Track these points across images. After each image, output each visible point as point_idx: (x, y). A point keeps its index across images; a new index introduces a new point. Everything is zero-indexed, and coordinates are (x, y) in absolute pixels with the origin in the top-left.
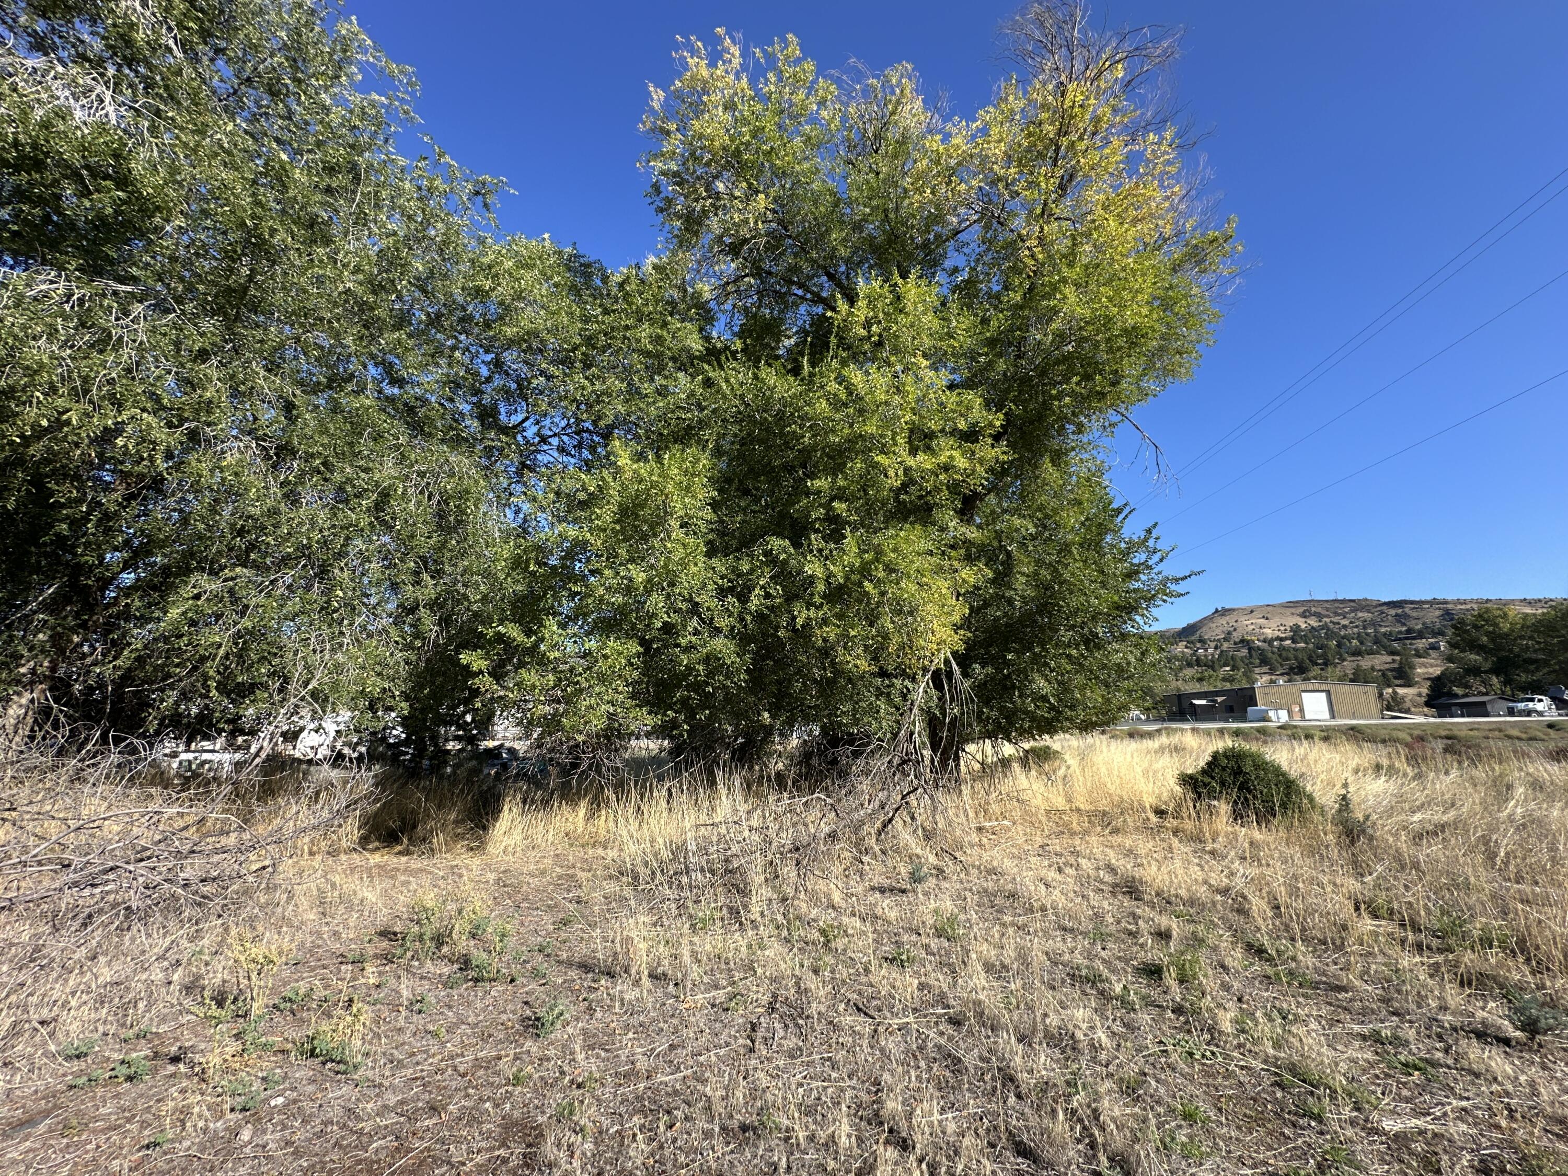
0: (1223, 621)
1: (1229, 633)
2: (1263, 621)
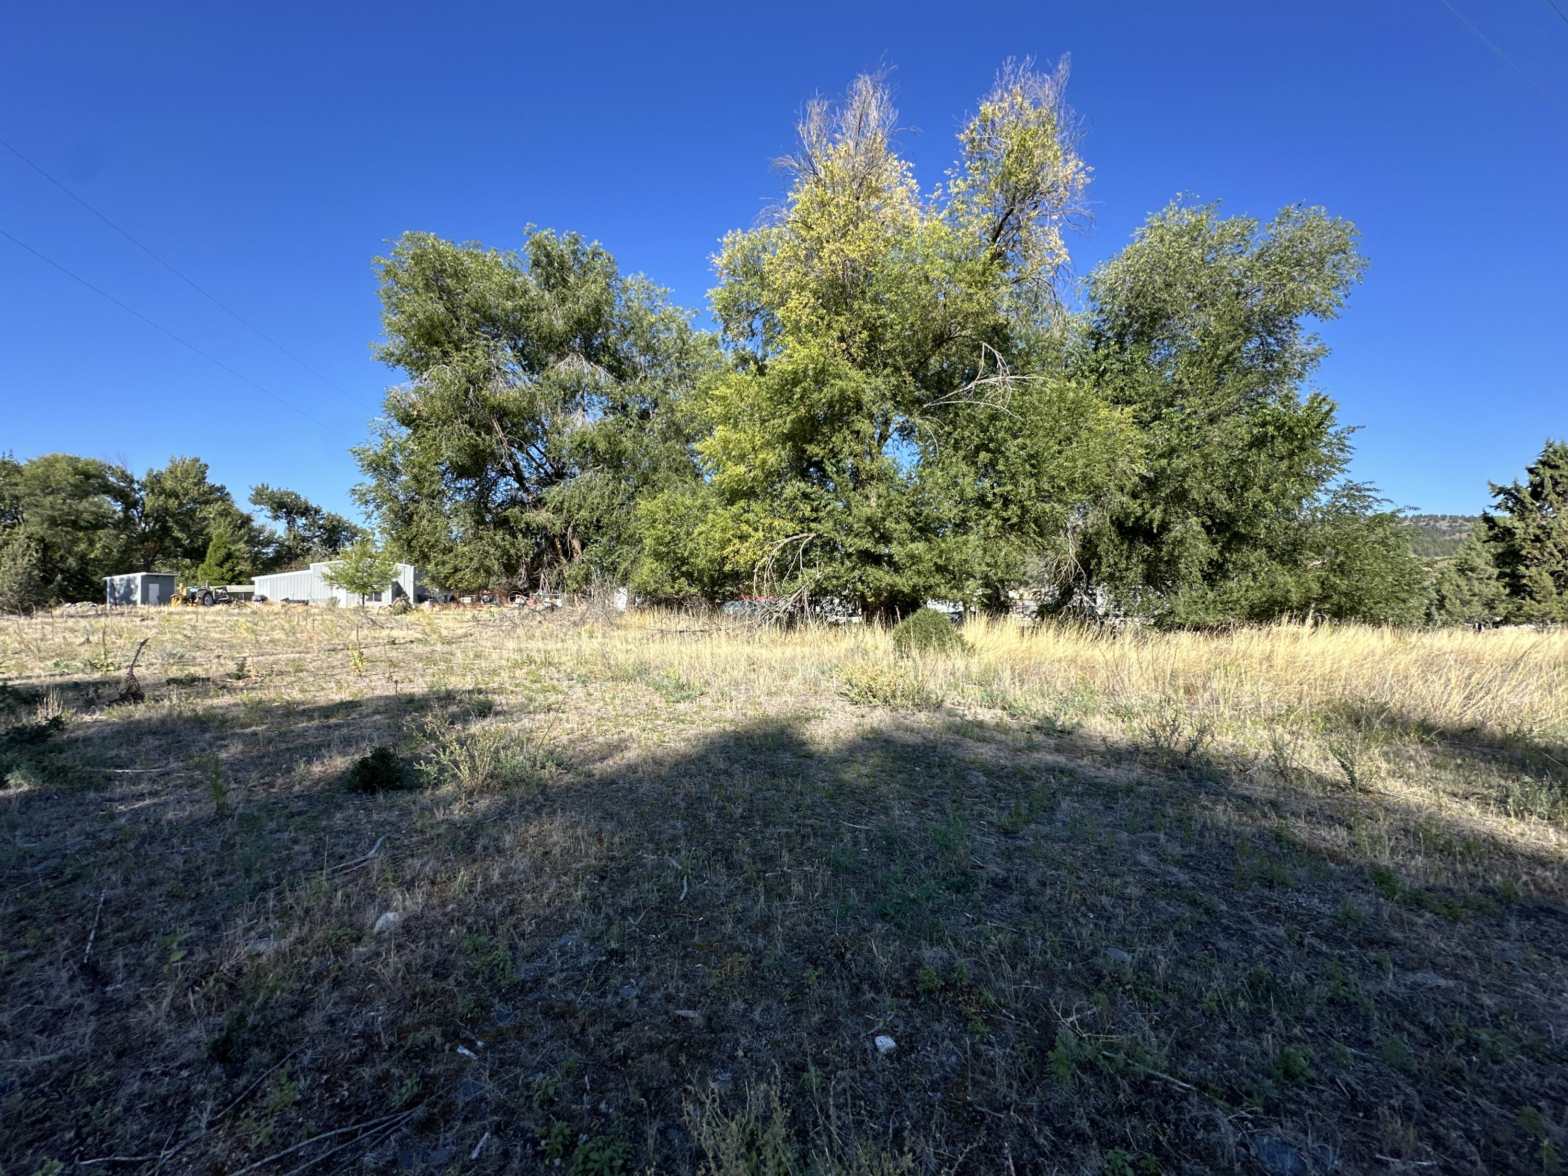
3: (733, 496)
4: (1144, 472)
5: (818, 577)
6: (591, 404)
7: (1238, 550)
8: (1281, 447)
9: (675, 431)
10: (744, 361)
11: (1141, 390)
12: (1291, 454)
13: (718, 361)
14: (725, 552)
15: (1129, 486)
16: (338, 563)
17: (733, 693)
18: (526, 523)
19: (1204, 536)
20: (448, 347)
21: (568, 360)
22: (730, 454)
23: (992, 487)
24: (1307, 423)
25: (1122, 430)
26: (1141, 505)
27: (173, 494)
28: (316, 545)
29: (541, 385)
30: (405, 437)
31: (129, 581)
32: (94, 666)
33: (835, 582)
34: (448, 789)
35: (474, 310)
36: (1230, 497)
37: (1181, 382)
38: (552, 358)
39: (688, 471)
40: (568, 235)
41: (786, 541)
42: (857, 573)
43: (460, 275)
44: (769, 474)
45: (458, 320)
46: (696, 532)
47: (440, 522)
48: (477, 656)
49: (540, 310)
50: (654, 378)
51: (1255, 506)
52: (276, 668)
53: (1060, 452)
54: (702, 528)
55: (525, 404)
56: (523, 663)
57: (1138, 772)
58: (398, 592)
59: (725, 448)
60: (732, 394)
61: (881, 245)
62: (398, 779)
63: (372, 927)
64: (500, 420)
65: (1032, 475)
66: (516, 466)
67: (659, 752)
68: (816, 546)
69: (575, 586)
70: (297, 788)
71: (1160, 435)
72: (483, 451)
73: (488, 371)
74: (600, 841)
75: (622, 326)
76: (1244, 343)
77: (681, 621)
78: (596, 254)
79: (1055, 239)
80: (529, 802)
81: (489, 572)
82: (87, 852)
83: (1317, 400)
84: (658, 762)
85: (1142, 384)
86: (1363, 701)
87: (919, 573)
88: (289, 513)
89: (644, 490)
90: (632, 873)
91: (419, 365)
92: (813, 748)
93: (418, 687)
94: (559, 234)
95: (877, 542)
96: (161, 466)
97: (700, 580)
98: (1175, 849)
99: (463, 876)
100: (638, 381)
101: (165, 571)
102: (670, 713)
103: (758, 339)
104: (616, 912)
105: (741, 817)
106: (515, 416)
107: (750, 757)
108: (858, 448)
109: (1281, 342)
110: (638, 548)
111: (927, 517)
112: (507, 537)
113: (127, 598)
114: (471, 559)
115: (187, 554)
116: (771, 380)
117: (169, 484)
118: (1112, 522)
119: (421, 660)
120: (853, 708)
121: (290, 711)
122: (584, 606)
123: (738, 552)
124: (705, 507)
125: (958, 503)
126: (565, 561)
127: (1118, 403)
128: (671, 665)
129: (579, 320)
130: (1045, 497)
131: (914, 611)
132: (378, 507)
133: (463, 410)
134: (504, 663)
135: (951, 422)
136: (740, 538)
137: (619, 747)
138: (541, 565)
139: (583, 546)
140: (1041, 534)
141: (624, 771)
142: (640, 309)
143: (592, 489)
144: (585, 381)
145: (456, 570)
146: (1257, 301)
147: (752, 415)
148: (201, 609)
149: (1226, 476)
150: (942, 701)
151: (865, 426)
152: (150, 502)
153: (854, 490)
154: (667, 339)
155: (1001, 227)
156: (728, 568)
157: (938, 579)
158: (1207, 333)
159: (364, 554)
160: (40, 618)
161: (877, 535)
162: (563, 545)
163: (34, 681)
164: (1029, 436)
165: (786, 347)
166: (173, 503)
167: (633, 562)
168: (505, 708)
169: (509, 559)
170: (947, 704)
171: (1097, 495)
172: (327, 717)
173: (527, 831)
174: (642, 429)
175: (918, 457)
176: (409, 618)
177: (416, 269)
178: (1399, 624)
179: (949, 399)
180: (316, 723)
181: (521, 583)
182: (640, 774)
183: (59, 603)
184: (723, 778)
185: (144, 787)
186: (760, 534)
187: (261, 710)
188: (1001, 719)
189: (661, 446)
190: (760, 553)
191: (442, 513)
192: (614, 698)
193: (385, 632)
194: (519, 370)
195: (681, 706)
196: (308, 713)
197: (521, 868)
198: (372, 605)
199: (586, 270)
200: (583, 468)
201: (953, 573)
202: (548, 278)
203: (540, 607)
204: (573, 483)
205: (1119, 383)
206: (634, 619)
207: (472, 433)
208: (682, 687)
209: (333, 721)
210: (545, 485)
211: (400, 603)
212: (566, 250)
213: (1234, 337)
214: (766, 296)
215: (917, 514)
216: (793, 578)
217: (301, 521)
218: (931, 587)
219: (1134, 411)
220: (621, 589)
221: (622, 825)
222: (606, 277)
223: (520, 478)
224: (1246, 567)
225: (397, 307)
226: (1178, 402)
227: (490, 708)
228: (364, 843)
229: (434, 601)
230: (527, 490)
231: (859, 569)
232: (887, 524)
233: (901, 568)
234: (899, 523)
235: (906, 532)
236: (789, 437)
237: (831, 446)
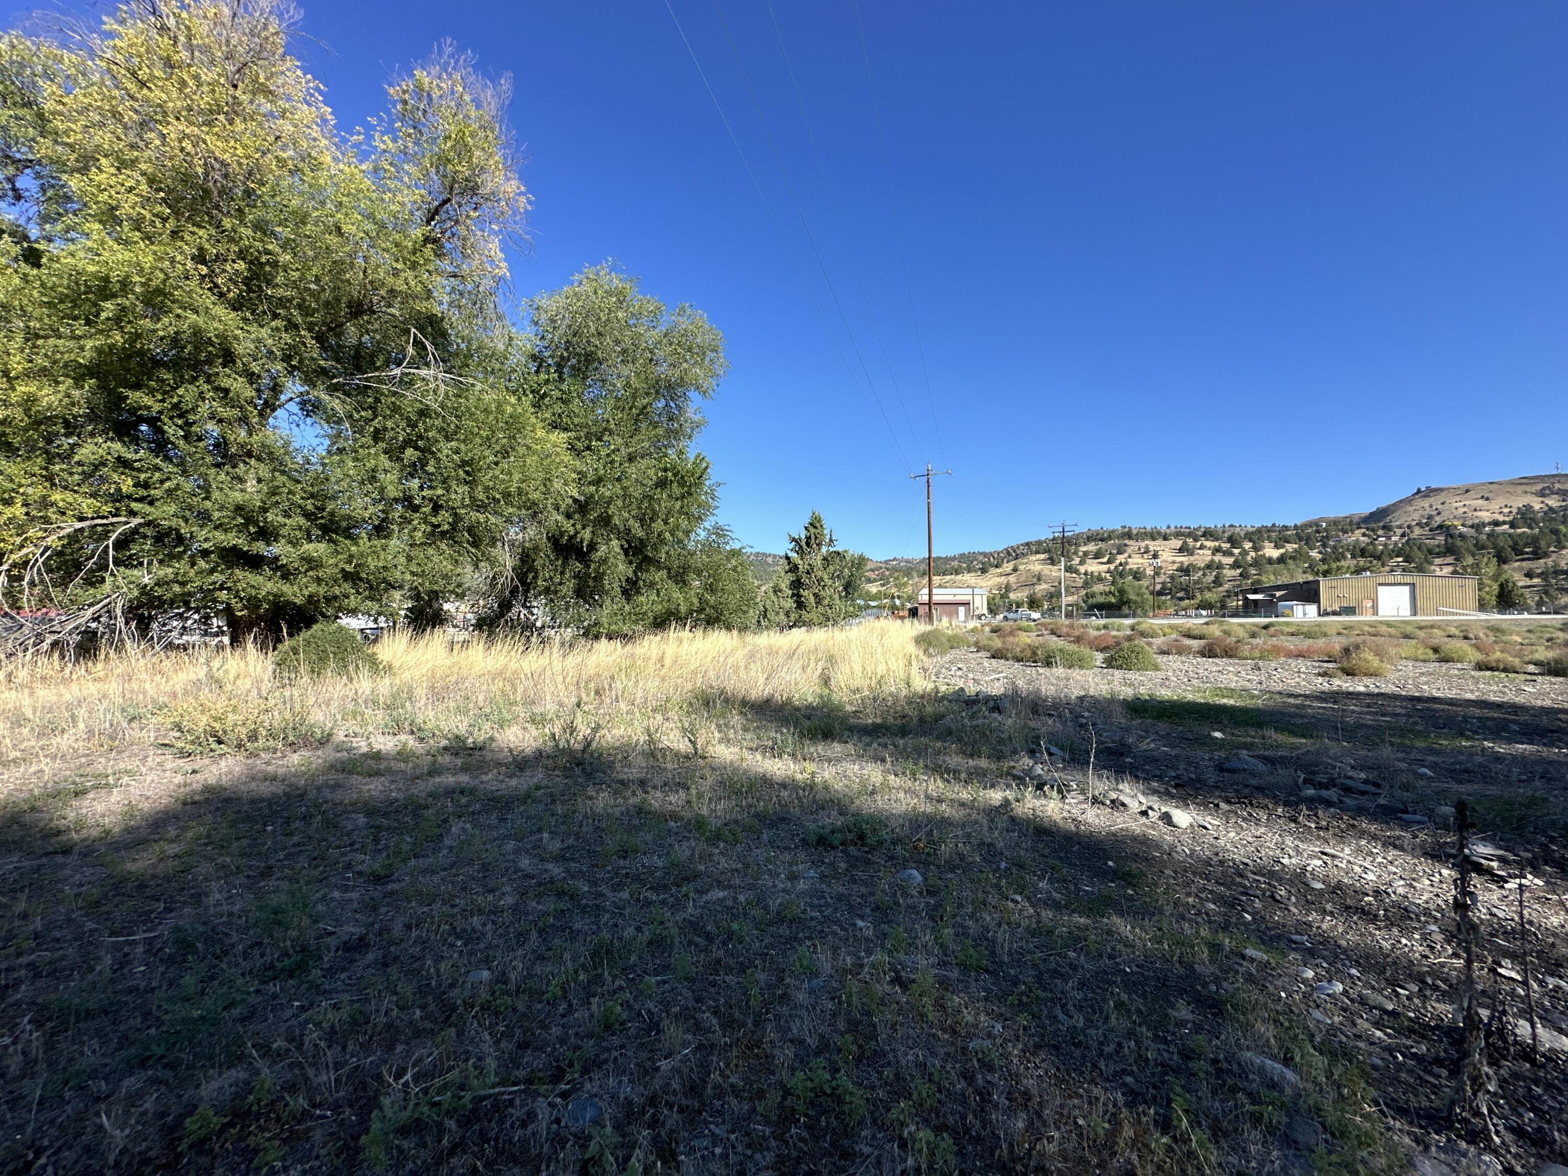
0: (1426, 503)
1: (1430, 517)
2: (1481, 502)
4: (576, 495)
5: (145, 581)
7: (647, 571)
8: (677, 490)
11: (576, 421)
12: (683, 497)
15: (563, 507)
19: (622, 557)
23: (421, 488)
24: (693, 475)
25: (558, 454)
26: (573, 525)
33: (177, 588)
36: (642, 526)
37: (608, 421)
41: (79, 525)
42: (217, 577)
44: (44, 420)
51: (659, 535)
53: (496, 464)
57: (539, 776)
65: (466, 483)
68: (143, 537)
71: (590, 465)
76: (654, 400)
79: (494, 247)
83: (700, 459)
85: (577, 416)
86: (712, 687)
87: (319, 580)
95: (252, 538)
98: (555, 846)
109: (679, 407)
111: (332, 514)
116: (51, 277)
118: (548, 538)
120: (181, 762)
125: (375, 502)
127: (556, 427)
130: (481, 507)
131: (308, 627)
135: (370, 407)
140: (475, 544)
146: (663, 370)
149: (640, 508)
150: (330, 735)
151: (238, 385)
153: (218, 465)
155: (437, 211)
157: (347, 587)
158: (628, 385)
161: (252, 529)
164: (464, 441)
170: (340, 736)
171: (534, 511)
178: (743, 629)
179: (367, 379)
186: (19, 510)
188: (405, 744)
201: (368, 581)
205: (558, 409)
213: (647, 394)
214: (48, 148)
215: (317, 508)
216: (94, 581)
218: (336, 598)
219: (569, 438)
224: (652, 585)
226: (605, 438)
231: (222, 572)
232: (270, 516)
233: (292, 574)
234: (290, 517)
235: (300, 528)
236: (90, 371)
237: (175, 400)
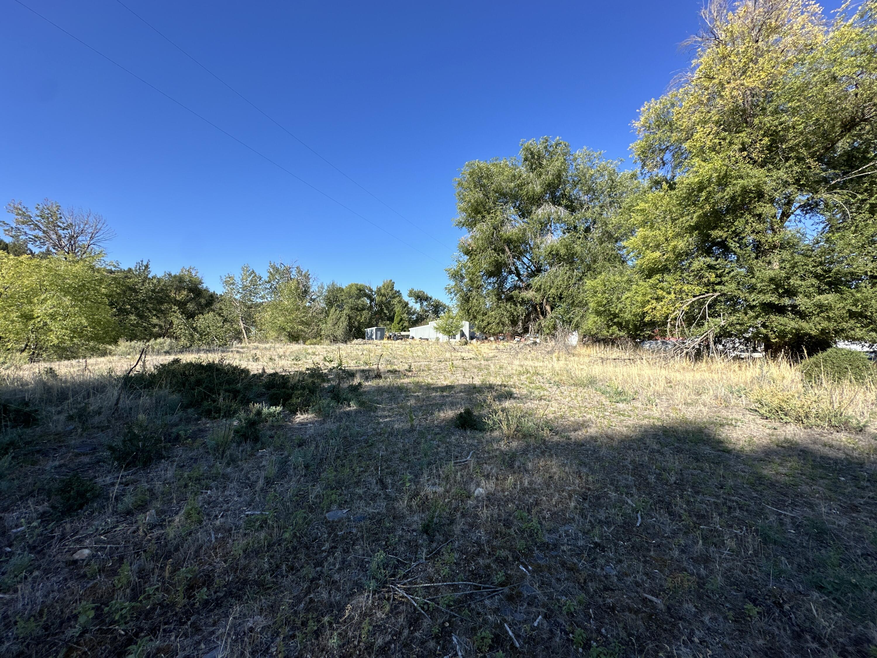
3: (650, 273)
5: (723, 323)
6: (556, 229)
9: (609, 236)
10: (657, 183)
13: (637, 187)
14: (645, 310)
16: (439, 321)
17: (657, 401)
18: (522, 298)
20: (485, 213)
21: (543, 207)
22: (648, 245)
27: (384, 295)
28: (431, 314)
29: (528, 223)
30: (466, 261)
31: (372, 331)
32: (367, 364)
33: (738, 327)
34: (496, 433)
35: (496, 192)
38: (534, 208)
39: (617, 259)
40: (542, 139)
41: (694, 299)
42: (760, 320)
43: (489, 177)
44: (680, 255)
45: (488, 199)
46: (624, 298)
47: (481, 300)
48: (501, 368)
49: (528, 183)
50: (593, 207)
52: (421, 368)
54: (627, 294)
55: (521, 235)
56: (524, 373)
58: (463, 335)
59: (644, 242)
60: (649, 207)
61: (781, 68)
62: (475, 425)
63: (474, 493)
64: (508, 246)
66: (516, 268)
67: (609, 432)
68: (720, 301)
69: (548, 331)
70: (436, 422)
72: (500, 263)
73: (503, 222)
74: (580, 477)
75: (573, 181)
77: (614, 353)
78: (558, 144)
80: (538, 448)
81: (504, 324)
82: (374, 435)
84: (610, 438)
87: (829, 319)
88: (421, 300)
89: (588, 274)
90: (602, 501)
91: (471, 224)
92: (731, 446)
93: (477, 381)
94: (537, 139)
95: (781, 296)
96: (381, 285)
97: (627, 328)
99: (511, 479)
100: (583, 210)
101: (382, 326)
102: (613, 409)
103: (668, 167)
104: (595, 520)
105: (675, 483)
106: (515, 242)
107: (676, 444)
108: (759, 227)
110: (585, 309)
111: (837, 273)
112: (512, 306)
113: (371, 338)
114: (496, 318)
115: (388, 319)
116: (680, 191)
117: (383, 291)
119: (476, 368)
120: (764, 422)
121: (429, 388)
122: (553, 343)
123: (655, 308)
124: (629, 281)
126: (542, 318)
128: (611, 379)
129: (549, 183)
131: (824, 349)
132: (456, 295)
133: (491, 243)
134: (514, 372)
135: (866, 190)
136: (656, 299)
137: (584, 425)
138: (529, 320)
139: (552, 309)
141: (588, 439)
142: (584, 168)
143: (557, 276)
144: (552, 217)
145: (489, 324)
147: (665, 217)
148: (394, 342)
150: (864, 426)
151: (767, 209)
152: (377, 298)
153: (757, 258)
154: (602, 182)
156: (647, 319)
157: (852, 323)
159: (449, 317)
160: (349, 345)
161: (781, 291)
162: (541, 309)
163: (352, 368)
165: (692, 166)
166: (384, 298)
167: (582, 317)
168: (519, 396)
169: (513, 318)
170: (871, 429)
172: (442, 392)
173: (539, 463)
174: (586, 238)
175: (823, 225)
176: (468, 347)
177: (470, 179)
179: (862, 172)
180: (438, 394)
181: (520, 331)
182: (599, 443)
183: (353, 339)
184: (657, 456)
185: (386, 413)
186: (673, 296)
187: (419, 386)
189: (598, 247)
190: (673, 308)
191: (482, 296)
192: (576, 396)
193: (459, 354)
194: (517, 217)
195: (621, 406)
196: (436, 389)
197: (539, 482)
198: (452, 340)
199: (552, 155)
200: (551, 265)
202: (532, 165)
203: (529, 342)
204: (546, 275)
206: (583, 350)
207: (496, 255)
208: (620, 393)
209: (445, 394)
210: (531, 277)
211: (463, 340)
212: (541, 147)
214: (675, 136)
215: (825, 271)
216: (700, 325)
217: (425, 303)
218: (842, 330)
220: (574, 333)
221: (593, 471)
222: (564, 155)
223: (518, 275)
225: (463, 200)
227: (511, 395)
228: (465, 453)
229: (478, 339)
230: (522, 281)
231: (763, 317)
232: (792, 281)
233: (807, 316)
234: (804, 280)
235: (813, 285)
236: (696, 227)
237: (734, 229)
